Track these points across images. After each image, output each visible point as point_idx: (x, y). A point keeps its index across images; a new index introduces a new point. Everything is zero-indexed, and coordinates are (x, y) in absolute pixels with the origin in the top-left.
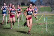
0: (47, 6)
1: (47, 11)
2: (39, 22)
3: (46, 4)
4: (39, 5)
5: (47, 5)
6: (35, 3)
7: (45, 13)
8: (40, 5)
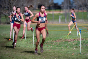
0: (81, 10)
1: (82, 19)
2: (69, 38)
3: (81, 6)
4: (69, 8)
5: (82, 8)
6: (62, 6)
7: (79, 23)
8: (71, 8)
